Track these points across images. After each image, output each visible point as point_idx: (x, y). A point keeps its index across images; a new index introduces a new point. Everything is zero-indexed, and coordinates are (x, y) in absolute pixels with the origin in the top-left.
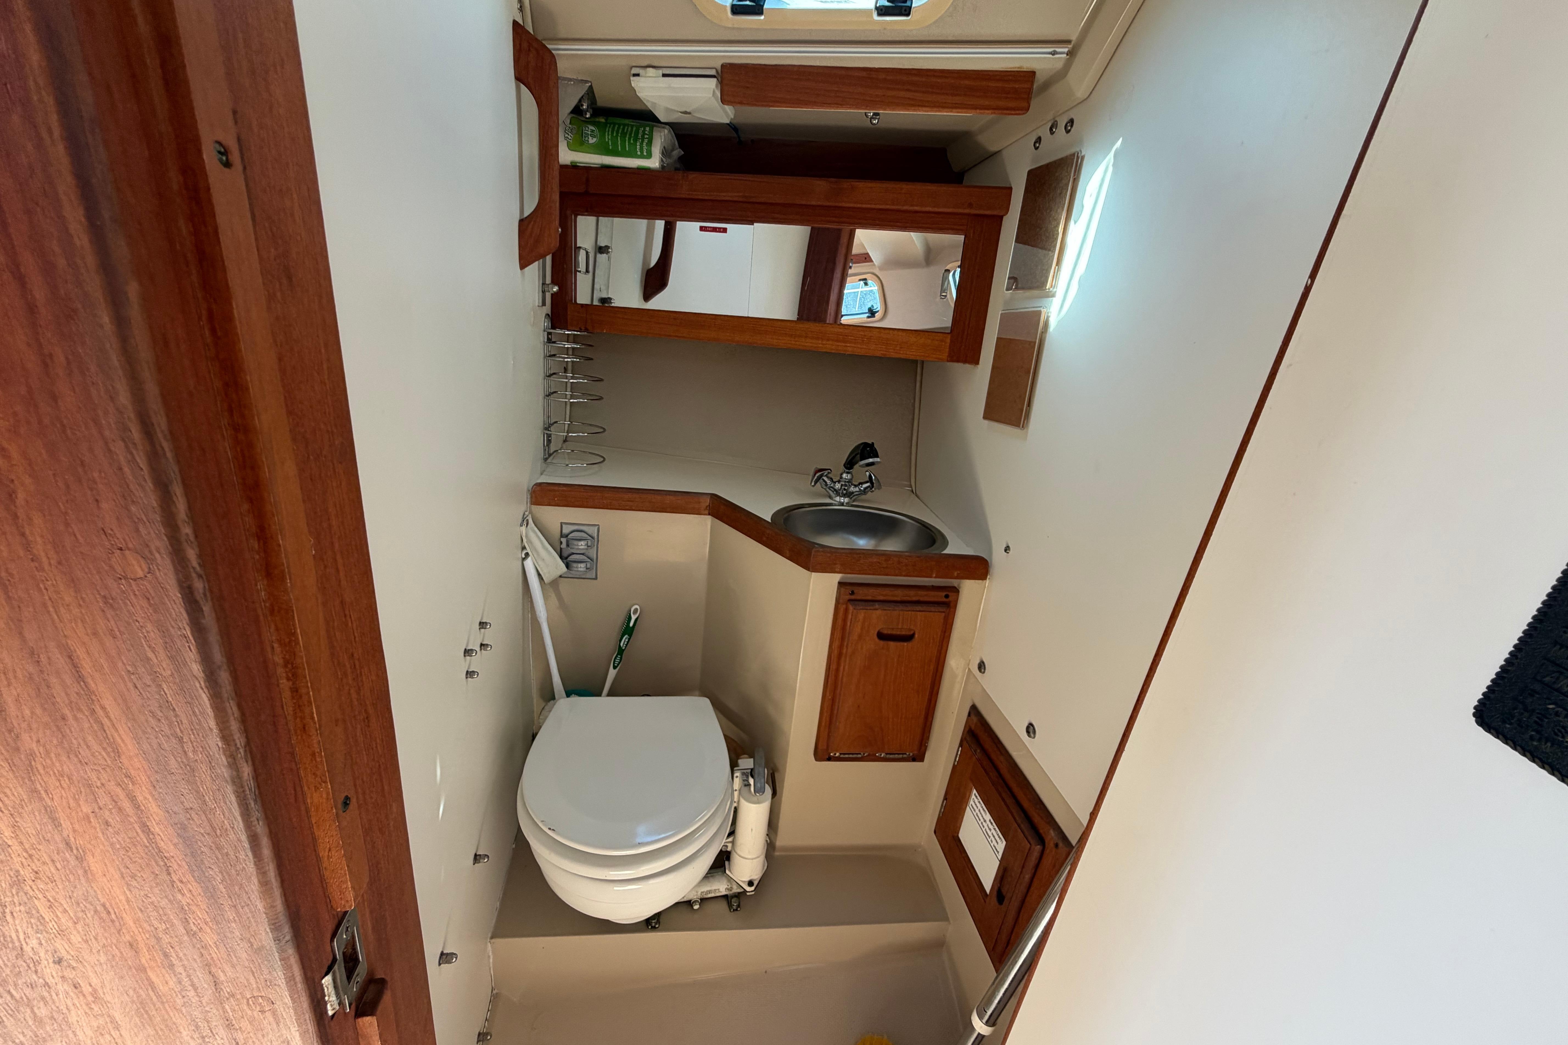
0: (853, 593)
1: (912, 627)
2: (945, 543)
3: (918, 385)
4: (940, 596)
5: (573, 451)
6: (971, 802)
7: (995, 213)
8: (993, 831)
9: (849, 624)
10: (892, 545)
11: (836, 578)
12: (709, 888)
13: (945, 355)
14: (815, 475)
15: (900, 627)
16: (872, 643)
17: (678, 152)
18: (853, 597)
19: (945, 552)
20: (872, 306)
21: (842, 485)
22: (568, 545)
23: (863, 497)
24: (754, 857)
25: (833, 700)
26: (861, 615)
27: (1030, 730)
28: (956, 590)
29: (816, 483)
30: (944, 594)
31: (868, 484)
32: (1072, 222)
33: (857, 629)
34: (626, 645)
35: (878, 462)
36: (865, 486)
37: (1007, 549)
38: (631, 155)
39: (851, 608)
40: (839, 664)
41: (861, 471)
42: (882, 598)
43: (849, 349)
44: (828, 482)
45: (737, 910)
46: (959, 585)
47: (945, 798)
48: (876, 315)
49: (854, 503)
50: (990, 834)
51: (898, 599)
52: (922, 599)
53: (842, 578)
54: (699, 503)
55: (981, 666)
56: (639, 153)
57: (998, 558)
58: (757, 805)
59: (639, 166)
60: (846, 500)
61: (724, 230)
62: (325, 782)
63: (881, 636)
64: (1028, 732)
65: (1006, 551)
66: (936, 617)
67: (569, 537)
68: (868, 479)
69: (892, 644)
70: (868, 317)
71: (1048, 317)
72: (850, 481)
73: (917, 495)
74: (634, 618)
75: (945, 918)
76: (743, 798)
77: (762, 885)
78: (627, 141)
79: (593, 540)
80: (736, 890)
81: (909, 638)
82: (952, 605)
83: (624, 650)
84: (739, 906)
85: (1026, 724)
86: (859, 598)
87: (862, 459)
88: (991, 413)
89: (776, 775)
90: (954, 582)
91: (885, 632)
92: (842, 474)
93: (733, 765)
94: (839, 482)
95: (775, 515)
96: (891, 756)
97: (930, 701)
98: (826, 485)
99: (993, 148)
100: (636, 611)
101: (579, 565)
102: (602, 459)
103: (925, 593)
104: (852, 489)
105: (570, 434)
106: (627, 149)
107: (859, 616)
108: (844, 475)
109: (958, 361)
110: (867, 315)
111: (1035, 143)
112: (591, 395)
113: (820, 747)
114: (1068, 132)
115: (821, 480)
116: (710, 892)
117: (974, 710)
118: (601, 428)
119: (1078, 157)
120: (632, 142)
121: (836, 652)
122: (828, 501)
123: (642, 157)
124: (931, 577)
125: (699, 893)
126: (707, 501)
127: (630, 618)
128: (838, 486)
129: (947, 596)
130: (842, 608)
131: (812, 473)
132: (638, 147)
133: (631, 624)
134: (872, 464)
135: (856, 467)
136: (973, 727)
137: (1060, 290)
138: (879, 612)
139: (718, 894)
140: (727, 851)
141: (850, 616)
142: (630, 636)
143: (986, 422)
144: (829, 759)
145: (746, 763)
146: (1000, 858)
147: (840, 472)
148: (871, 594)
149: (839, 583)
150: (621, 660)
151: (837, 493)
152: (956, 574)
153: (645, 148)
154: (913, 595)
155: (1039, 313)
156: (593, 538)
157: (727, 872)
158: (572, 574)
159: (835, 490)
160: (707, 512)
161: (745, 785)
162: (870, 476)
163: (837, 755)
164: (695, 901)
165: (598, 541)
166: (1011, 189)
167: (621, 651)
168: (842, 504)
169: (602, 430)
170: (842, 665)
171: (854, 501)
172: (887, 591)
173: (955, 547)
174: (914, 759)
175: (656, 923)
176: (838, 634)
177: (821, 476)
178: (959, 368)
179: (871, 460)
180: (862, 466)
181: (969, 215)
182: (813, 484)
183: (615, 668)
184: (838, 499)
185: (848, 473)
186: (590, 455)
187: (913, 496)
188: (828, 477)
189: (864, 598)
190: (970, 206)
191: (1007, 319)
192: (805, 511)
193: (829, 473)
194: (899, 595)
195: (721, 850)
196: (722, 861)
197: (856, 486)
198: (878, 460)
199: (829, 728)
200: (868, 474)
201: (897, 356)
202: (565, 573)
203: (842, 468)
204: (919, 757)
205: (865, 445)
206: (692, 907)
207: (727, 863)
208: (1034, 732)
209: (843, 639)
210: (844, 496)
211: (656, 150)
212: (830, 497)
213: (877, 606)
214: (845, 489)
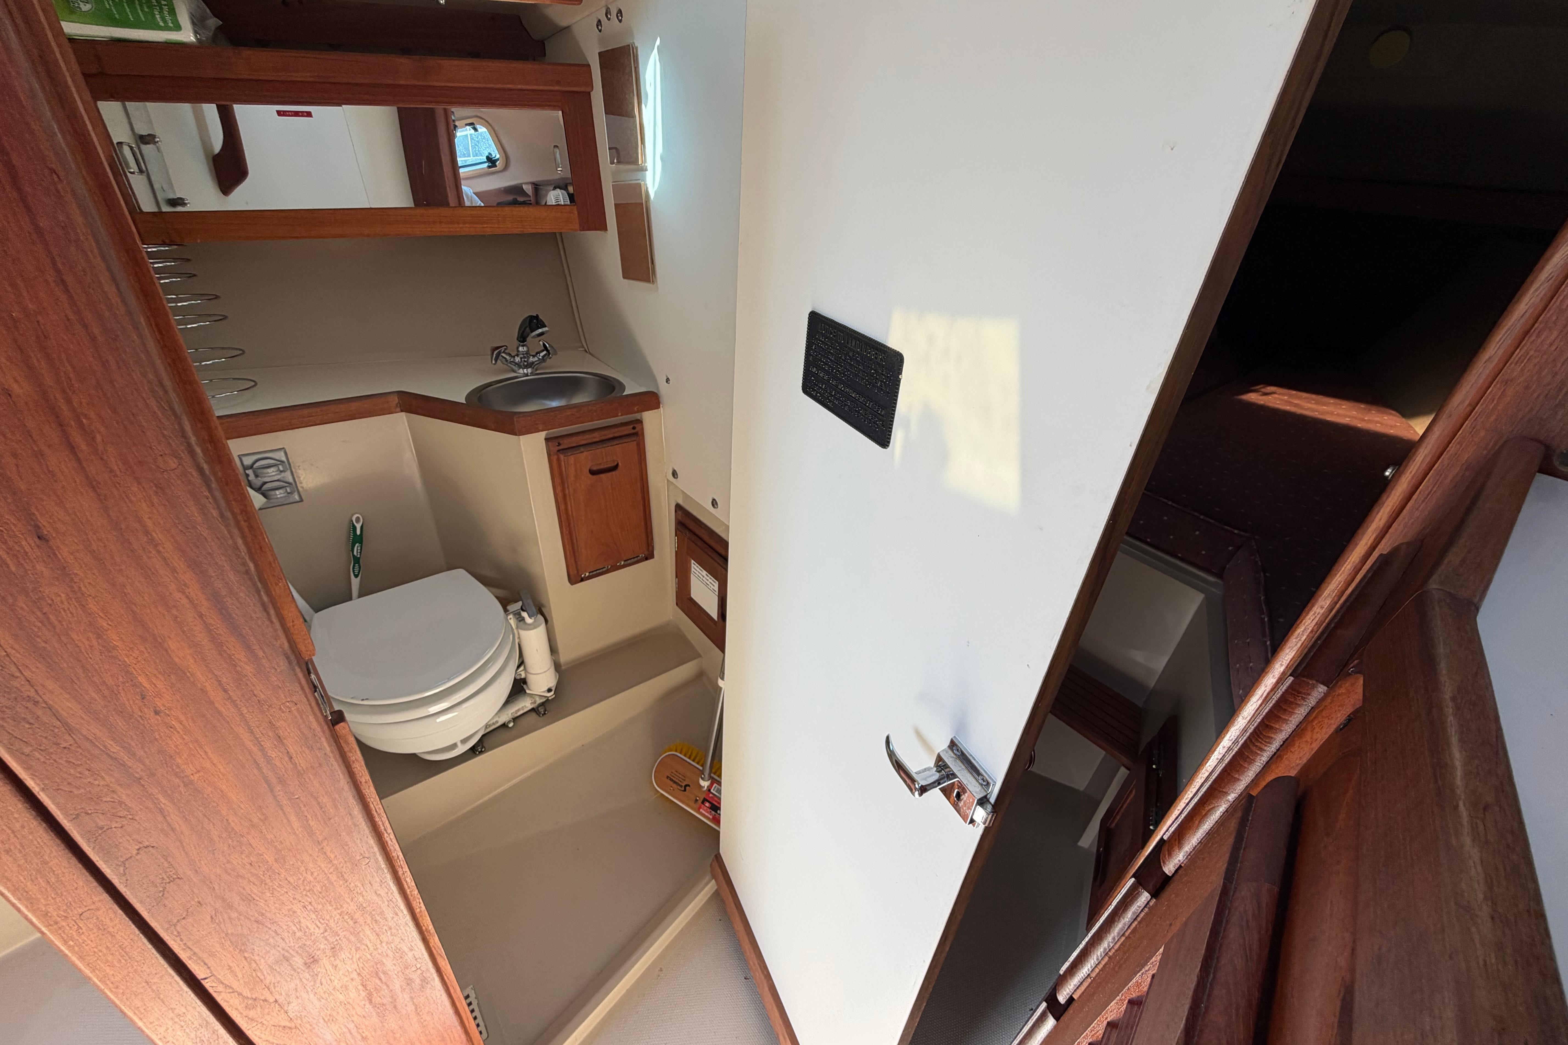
0: (559, 444)
1: (615, 458)
2: (622, 387)
3: (562, 252)
4: (628, 430)
5: (211, 381)
6: (693, 569)
7: (583, 89)
8: (710, 580)
9: (564, 469)
10: (580, 399)
11: (542, 435)
12: (517, 708)
13: (577, 226)
14: (493, 354)
15: (605, 461)
16: (588, 479)
17: (213, 22)
18: (560, 447)
19: (624, 394)
20: (490, 154)
21: (521, 358)
22: (257, 476)
23: (543, 364)
24: (546, 669)
25: (570, 533)
26: (572, 460)
27: (714, 503)
28: (640, 422)
29: (496, 361)
30: (632, 426)
31: (545, 352)
32: (643, 106)
33: (572, 471)
34: (360, 552)
35: (547, 331)
36: (542, 354)
37: (668, 380)
38: (153, 26)
39: (562, 456)
40: (566, 504)
41: (534, 341)
42: (585, 442)
43: (488, 230)
44: (508, 357)
45: (545, 714)
46: (641, 418)
47: (676, 577)
48: (497, 163)
49: (538, 372)
50: (708, 583)
51: (597, 440)
52: (616, 435)
53: (547, 434)
54: (388, 402)
55: (675, 474)
56: (162, 24)
57: (664, 390)
58: (535, 630)
59: (167, 39)
60: (530, 370)
61: (309, 114)
62: (281, 579)
63: (592, 472)
64: (713, 505)
65: (667, 382)
66: (632, 446)
67: (255, 466)
68: (543, 348)
69: (603, 476)
70: (489, 167)
71: (647, 188)
72: (527, 353)
73: (590, 353)
74: (358, 526)
75: (699, 656)
76: (521, 629)
77: (559, 689)
78: (140, 12)
79: (286, 465)
80: (539, 701)
81: (615, 468)
82: (640, 433)
83: (359, 558)
84: (545, 711)
85: (711, 501)
86: (566, 447)
87: (532, 332)
88: (628, 274)
89: (544, 610)
90: (637, 416)
91: (595, 468)
92: (518, 348)
93: (506, 610)
94: (517, 355)
95: (468, 397)
96: (629, 562)
97: (645, 511)
98: (506, 360)
99: (564, 24)
100: (358, 520)
101: (277, 492)
102: (253, 383)
103: (616, 430)
104: (531, 359)
105: (203, 363)
106: (143, 19)
107: (570, 461)
108: (521, 349)
109: (589, 230)
110: (487, 164)
111: (597, 26)
112: (209, 315)
113: (571, 573)
114: (620, 21)
115: (500, 358)
116: (519, 710)
117: (678, 507)
118: (240, 350)
119: (633, 48)
120: (146, 10)
121: (560, 495)
122: (513, 375)
123: (166, 28)
124: (617, 416)
125: (510, 715)
126: (395, 399)
127: (355, 528)
128: (517, 359)
129: (634, 428)
130: (555, 458)
131: (489, 353)
132: (158, 16)
133: (358, 533)
134: (542, 334)
135: (529, 339)
136: (680, 518)
137: (649, 164)
138: (585, 454)
139: (526, 710)
140: (521, 679)
141: (563, 463)
142: (361, 543)
143: (625, 280)
144: (582, 580)
145: (515, 607)
146: (717, 594)
147: (515, 347)
148: (574, 441)
149: (546, 439)
150: (360, 568)
151: (520, 367)
152: (636, 409)
153: (168, 18)
154: (609, 434)
155: (639, 185)
156: (283, 462)
157: (528, 691)
158: (272, 503)
159: (516, 364)
160: (399, 409)
161: (520, 621)
162: (544, 345)
163: (587, 574)
164: (509, 722)
165: (289, 464)
166: (589, 66)
167: (357, 560)
168: (527, 375)
169: (241, 352)
170: (569, 503)
171: (536, 370)
172: (587, 436)
173: (632, 388)
174: (646, 559)
175: (482, 748)
176: (558, 480)
177: (499, 353)
178: (592, 235)
179: (540, 331)
180: (534, 337)
181: (559, 91)
182: (494, 362)
183: (356, 576)
184: (521, 371)
185: (523, 346)
186: (234, 381)
187: (588, 355)
188: (506, 353)
189: (570, 446)
190: (558, 83)
191: (618, 189)
192: (496, 388)
193: (505, 349)
194: (597, 436)
195: (515, 679)
196: (519, 687)
197: (534, 356)
198: (544, 329)
199: (575, 556)
200: (541, 343)
201: (534, 231)
202: (265, 503)
203: (516, 343)
204: (649, 556)
205: (531, 318)
206: (508, 726)
207: (525, 686)
208: (717, 503)
209: (563, 483)
210: (526, 367)
211: (184, 19)
212: (514, 371)
213: (582, 449)
214: (525, 361)
